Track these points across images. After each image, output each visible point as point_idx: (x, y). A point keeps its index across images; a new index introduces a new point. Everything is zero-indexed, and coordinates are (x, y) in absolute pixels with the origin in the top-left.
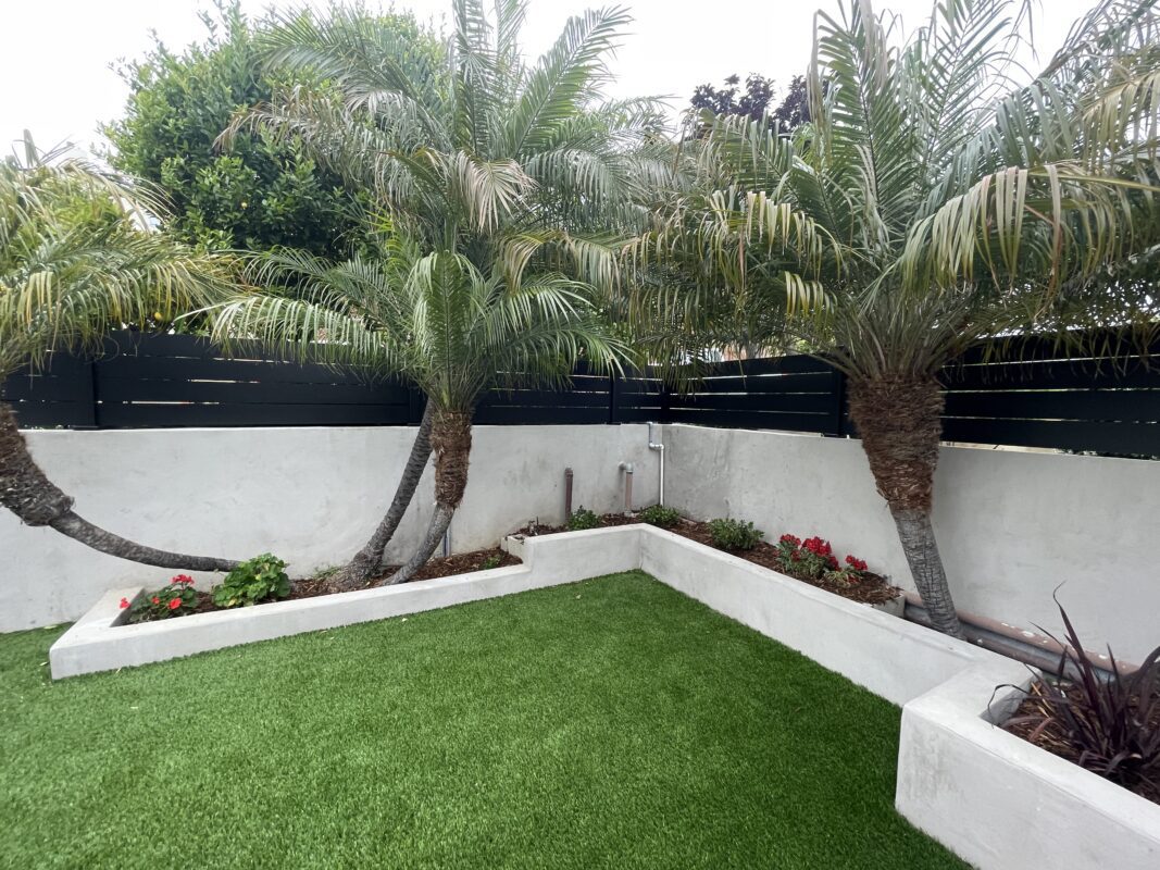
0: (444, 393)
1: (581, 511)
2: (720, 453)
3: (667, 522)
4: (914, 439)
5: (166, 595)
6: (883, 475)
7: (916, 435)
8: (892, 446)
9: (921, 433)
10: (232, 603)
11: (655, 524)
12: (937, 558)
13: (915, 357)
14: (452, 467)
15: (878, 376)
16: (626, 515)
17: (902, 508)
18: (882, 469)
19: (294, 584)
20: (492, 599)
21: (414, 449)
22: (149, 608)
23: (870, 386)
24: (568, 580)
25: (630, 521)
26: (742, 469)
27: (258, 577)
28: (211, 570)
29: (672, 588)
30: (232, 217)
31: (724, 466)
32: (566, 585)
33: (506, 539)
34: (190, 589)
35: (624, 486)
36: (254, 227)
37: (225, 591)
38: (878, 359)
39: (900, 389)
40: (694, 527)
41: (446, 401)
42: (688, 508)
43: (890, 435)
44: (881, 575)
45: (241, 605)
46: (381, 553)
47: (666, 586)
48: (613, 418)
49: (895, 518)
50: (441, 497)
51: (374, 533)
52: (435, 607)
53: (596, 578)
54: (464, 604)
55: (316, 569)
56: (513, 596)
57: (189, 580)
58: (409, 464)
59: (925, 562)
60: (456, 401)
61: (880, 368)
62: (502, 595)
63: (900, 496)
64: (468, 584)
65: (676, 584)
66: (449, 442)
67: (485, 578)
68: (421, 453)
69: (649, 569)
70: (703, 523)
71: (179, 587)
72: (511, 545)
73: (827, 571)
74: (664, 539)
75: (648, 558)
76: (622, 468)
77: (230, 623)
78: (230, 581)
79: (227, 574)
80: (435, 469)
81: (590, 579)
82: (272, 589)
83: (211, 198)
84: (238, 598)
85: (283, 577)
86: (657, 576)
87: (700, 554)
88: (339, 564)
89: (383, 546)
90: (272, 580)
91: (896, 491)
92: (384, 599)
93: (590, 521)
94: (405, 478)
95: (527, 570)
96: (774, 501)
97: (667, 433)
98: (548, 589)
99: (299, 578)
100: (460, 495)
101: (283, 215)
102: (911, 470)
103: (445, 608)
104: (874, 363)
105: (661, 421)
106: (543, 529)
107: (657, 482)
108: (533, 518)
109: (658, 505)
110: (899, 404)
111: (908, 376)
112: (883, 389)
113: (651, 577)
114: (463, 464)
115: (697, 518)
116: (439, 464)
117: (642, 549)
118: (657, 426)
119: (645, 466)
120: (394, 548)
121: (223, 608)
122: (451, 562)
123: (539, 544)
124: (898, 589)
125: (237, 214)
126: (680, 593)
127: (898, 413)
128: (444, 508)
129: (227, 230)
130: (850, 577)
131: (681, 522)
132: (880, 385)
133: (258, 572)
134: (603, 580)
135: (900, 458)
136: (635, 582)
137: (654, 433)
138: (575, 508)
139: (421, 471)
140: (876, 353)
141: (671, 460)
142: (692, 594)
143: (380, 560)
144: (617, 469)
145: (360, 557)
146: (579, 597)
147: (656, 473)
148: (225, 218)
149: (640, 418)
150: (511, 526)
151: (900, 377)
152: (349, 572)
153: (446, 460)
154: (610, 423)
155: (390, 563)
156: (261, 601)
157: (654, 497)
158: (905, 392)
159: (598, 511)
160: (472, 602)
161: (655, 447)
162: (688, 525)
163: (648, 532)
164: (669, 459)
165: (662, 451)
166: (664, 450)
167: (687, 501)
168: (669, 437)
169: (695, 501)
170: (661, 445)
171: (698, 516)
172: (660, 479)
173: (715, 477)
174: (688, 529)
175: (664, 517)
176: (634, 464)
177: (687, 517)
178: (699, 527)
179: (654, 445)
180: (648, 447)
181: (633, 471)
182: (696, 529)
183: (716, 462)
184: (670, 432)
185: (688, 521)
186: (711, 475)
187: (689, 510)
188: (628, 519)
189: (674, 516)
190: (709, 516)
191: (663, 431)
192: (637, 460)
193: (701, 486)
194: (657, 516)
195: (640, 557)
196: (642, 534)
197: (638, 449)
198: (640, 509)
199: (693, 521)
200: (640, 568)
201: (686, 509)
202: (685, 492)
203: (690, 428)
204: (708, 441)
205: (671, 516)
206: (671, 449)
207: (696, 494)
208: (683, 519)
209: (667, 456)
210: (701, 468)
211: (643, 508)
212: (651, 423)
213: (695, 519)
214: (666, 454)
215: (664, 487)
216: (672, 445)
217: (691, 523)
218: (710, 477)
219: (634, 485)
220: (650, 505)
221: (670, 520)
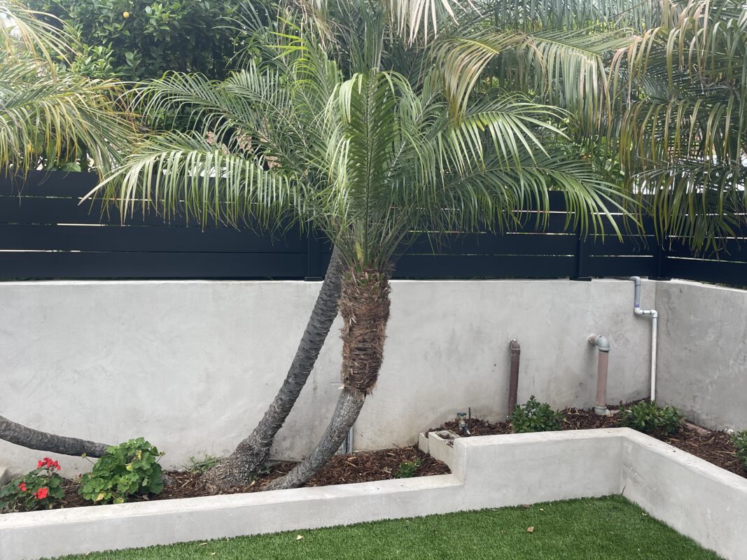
0: (358, 247)
1: (533, 404)
3: (663, 428)
5: (32, 481)
10: (100, 497)
11: (644, 431)
14: (364, 341)
16: (600, 411)
19: (167, 477)
20: (410, 519)
21: (314, 312)
22: (16, 495)
24: (515, 503)
25: (603, 422)
27: (129, 467)
28: (79, 455)
29: (673, 531)
30: (112, 29)
32: (512, 508)
33: (427, 436)
34: (56, 475)
35: (595, 370)
36: (135, 38)
37: (94, 483)
40: (708, 438)
41: (360, 256)
42: (697, 408)
45: (111, 502)
46: (269, 444)
47: (663, 526)
48: (579, 271)
50: (349, 380)
51: (261, 417)
52: (336, 522)
53: (555, 503)
54: (374, 523)
55: (192, 459)
56: (438, 517)
57: (56, 465)
58: (308, 332)
60: (373, 256)
62: (424, 515)
64: (380, 497)
65: (680, 524)
66: (362, 309)
67: (402, 490)
68: (323, 318)
69: (634, 496)
70: (723, 433)
71: (44, 472)
72: (434, 446)
74: (660, 457)
75: (635, 481)
76: (593, 344)
77: (100, 523)
78: (98, 470)
79: (95, 460)
80: (342, 343)
81: (547, 504)
82: (144, 484)
83: (90, 8)
84: (107, 491)
85: (156, 467)
86: (647, 510)
87: (720, 484)
88: (218, 454)
89: (272, 436)
90: (144, 472)
92: (274, 507)
93: (545, 419)
94: (302, 349)
95: (456, 483)
97: (663, 298)
98: (486, 512)
99: (172, 469)
100: (373, 378)
101: (169, 24)
103: (349, 526)
105: (653, 276)
106: (477, 427)
107: (644, 367)
108: (463, 408)
109: (648, 400)
113: (638, 509)
114: (378, 338)
115: (711, 424)
116: (348, 336)
117: (624, 466)
118: (646, 283)
119: (627, 340)
120: (285, 439)
121: (90, 503)
122: (355, 462)
123: (475, 449)
125: (117, 25)
126: (686, 540)
128: (352, 395)
129: (106, 46)
131: (686, 429)
133: (129, 460)
134: (566, 507)
136: (614, 514)
137: (642, 293)
138: (523, 399)
139: (322, 342)
141: (668, 334)
142: (705, 544)
143: (267, 454)
144: (584, 345)
145: (244, 448)
146: (531, 529)
147: (645, 352)
148: (104, 30)
149: (621, 271)
150: (432, 419)
152: (231, 467)
153: (357, 332)
154: (575, 277)
155: (279, 457)
156: (132, 498)
157: (641, 386)
159: (557, 406)
160: (385, 521)
161: (643, 313)
162: (697, 434)
163: (634, 443)
164: (667, 332)
165: (655, 321)
166: (658, 318)
167: (695, 397)
168: (666, 300)
169: (709, 398)
170: (653, 311)
171: (713, 422)
172: (651, 361)
173: (743, 364)
174: (696, 440)
175: (659, 420)
176: (611, 338)
177: (696, 422)
178: (715, 440)
179: (641, 311)
180: (632, 314)
181: (609, 347)
182: (710, 442)
183: (744, 343)
184: (667, 293)
185: (698, 427)
186: (735, 361)
187: (699, 412)
188: (601, 418)
189: (675, 419)
190: (731, 423)
191: (656, 290)
192: (616, 332)
193: (719, 377)
194: (648, 418)
195: (622, 477)
196: (626, 444)
197: (618, 316)
198: (619, 404)
199: (704, 428)
200: (622, 494)
201: (694, 409)
202: (691, 384)
203: (701, 289)
204: (731, 310)
205: (670, 419)
206: (670, 318)
207: (709, 387)
208: (687, 424)
209: (663, 328)
210: (719, 349)
211: (624, 402)
212: (638, 278)
213: (708, 426)
214: (660, 325)
215: (658, 373)
216: (671, 309)
217: (702, 431)
218: (734, 364)
219: (611, 368)
220: (635, 400)
221: (667, 424)
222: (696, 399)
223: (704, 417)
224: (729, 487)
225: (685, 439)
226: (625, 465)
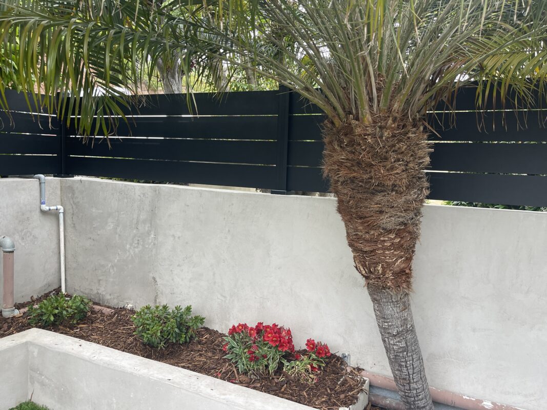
2: (143, 216)
4: (407, 202)
6: (367, 249)
7: (408, 197)
8: (381, 212)
9: (413, 195)
12: (416, 342)
13: (413, 93)
15: (368, 118)
16: (7, 314)
17: (384, 288)
18: (367, 241)
23: (358, 131)
26: (173, 236)
31: (149, 233)
38: (370, 93)
39: (394, 136)
40: (112, 316)
42: (102, 290)
43: (378, 198)
44: (339, 354)
49: (374, 300)
59: (405, 349)
61: (371, 107)
63: (384, 273)
69: (43, 399)
70: (123, 309)
73: (286, 363)
74: (66, 357)
75: (42, 384)
91: (380, 268)
96: (214, 274)
97: (67, 193)
102: (397, 240)
104: (365, 97)
105: (57, 174)
107: (55, 259)
109: (59, 291)
110: (393, 156)
111: (402, 120)
112: (373, 136)
115: (114, 303)
118: (51, 181)
124: (359, 370)
127: (392, 168)
130: (313, 368)
131: (93, 312)
132: (370, 130)
135: (389, 226)
137: (48, 190)
140: (369, 85)
141: (74, 226)
147: (54, 245)
149: (25, 169)
151: (394, 120)
157: (51, 278)
158: (400, 141)
161: (50, 210)
162: (102, 314)
163: (40, 346)
164: (72, 225)
165: (61, 216)
166: (64, 213)
167: (99, 280)
168: (70, 195)
169: (111, 280)
170: (59, 207)
171: (115, 300)
172: (60, 253)
173: (137, 247)
174: (102, 320)
175: (67, 311)
176: (17, 237)
177: (101, 302)
178: (118, 316)
179: (47, 208)
180: (38, 210)
181: (13, 247)
182: (114, 320)
183: (137, 228)
184: (71, 189)
185: (103, 308)
186: (131, 245)
187: (104, 293)
188: (9, 321)
189: (82, 306)
190: (131, 300)
191: (61, 186)
192: (22, 231)
193: (118, 261)
194: (57, 311)
195: (29, 384)
196: (31, 348)
197: (23, 214)
198: (30, 300)
199: (109, 307)
200: (31, 400)
201: (100, 292)
202: (96, 269)
203: (100, 183)
204: (126, 201)
205: (77, 308)
206: (75, 212)
207: (111, 271)
208: (95, 306)
209: (69, 221)
210: (117, 236)
211: (35, 297)
212: (42, 176)
213: (112, 305)
214: (67, 218)
215: (67, 264)
216: (75, 204)
217: (107, 311)
218: (130, 248)
219: (17, 267)
220: (46, 292)
221: (75, 313)
222: (101, 282)
223: (108, 297)
224: (131, 374)
225: (92, 323)
226: (32, 370)
